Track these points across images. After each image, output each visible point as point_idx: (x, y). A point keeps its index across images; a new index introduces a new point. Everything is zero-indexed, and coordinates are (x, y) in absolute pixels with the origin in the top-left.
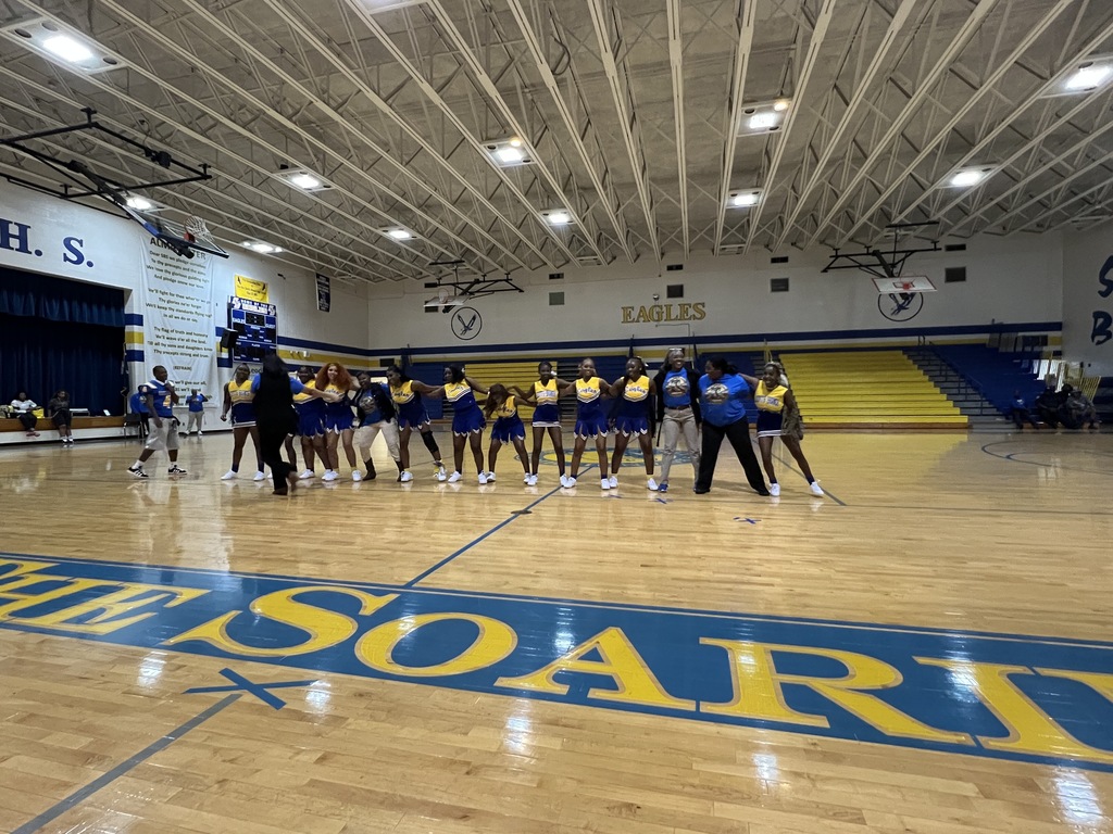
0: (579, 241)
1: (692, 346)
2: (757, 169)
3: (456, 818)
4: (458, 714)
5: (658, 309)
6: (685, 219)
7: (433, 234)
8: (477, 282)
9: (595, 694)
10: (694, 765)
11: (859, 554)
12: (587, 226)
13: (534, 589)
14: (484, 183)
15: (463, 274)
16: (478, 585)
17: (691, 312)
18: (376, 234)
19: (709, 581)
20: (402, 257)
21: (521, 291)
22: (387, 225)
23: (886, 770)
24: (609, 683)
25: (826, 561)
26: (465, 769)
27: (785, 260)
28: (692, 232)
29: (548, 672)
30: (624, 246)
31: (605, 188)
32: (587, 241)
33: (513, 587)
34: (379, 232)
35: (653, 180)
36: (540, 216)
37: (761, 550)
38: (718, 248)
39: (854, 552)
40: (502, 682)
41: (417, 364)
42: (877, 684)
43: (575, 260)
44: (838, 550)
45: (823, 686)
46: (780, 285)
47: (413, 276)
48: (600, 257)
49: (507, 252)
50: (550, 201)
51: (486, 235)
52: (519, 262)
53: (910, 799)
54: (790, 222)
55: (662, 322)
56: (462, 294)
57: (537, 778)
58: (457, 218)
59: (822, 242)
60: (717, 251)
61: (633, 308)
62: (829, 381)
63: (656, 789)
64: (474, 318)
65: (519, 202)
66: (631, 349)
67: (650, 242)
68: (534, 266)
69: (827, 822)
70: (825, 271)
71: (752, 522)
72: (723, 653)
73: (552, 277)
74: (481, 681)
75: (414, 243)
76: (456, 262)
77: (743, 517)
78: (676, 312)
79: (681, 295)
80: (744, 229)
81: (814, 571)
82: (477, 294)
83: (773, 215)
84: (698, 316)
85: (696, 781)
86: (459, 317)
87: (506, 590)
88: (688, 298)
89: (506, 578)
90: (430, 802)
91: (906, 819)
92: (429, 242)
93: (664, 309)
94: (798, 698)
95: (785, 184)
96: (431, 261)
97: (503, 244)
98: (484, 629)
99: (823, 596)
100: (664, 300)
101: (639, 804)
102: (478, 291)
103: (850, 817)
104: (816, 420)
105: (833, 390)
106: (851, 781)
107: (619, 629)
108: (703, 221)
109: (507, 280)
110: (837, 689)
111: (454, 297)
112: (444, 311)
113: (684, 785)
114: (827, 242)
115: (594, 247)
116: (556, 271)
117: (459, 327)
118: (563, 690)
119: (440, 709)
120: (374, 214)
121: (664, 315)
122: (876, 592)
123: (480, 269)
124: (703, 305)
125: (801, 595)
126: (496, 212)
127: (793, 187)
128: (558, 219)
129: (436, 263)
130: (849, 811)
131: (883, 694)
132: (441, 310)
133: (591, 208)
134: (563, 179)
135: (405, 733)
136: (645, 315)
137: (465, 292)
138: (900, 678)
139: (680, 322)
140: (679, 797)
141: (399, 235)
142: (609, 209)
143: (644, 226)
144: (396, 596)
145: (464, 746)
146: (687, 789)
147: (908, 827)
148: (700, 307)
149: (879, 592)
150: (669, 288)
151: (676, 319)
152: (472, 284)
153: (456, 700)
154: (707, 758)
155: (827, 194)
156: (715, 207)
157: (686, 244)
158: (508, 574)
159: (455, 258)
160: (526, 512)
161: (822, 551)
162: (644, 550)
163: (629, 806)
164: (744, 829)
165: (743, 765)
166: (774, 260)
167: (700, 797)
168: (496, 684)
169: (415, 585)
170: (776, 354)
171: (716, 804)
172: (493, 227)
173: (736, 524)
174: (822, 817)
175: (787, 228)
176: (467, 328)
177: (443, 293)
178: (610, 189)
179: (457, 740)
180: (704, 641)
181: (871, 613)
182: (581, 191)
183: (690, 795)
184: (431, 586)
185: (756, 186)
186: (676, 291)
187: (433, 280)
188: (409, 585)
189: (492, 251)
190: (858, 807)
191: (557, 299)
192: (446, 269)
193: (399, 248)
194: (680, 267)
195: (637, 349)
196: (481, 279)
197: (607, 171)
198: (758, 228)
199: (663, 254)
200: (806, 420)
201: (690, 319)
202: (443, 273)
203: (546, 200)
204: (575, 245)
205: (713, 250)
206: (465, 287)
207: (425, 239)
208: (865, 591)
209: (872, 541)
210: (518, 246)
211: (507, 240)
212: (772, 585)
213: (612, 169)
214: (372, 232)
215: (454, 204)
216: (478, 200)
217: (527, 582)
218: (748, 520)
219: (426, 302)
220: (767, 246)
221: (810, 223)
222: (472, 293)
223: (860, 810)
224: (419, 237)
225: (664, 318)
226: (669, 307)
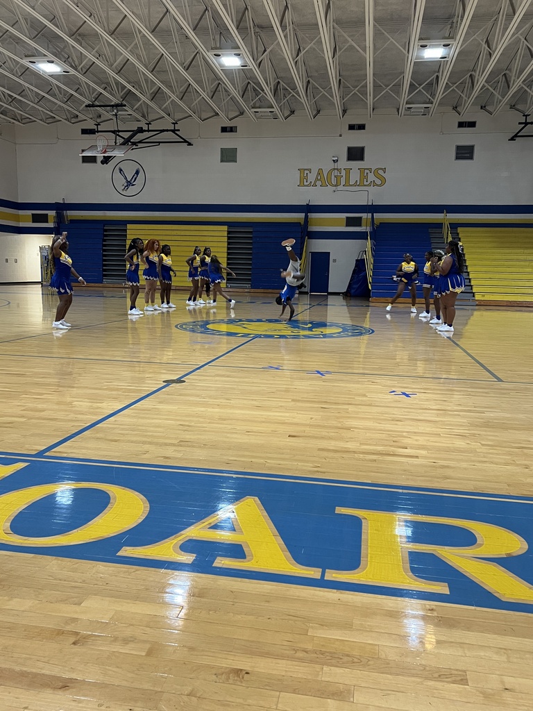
0: (255, 90)
1: (370, 215)
2: (451, 17)
3: (55, 688)
4: (74, 584)
5: (336, 173)
6: (370, 71)
7: (89, 69)
8: (141, 130)
9: (222, 562)
10: (310, 630)
11: (507, 429)
12: (263, 72)
13: (176, 458)
14: (146, 11)
15: (124, 120)
16: (117, 454)
17: (371, 177)
18: (22, 66)
19: (354, 452)
20: (54, 95)
21: (190, 144)
22: (33, 55)
23: (496, 634)
24: (237, 551)
25: (474, 435)
26: (73, 639)
27: (472, 124)
28: (377, 87)
29: (175, 541)
30: (303, 99)
31: (284, 28)
32: (263, 90)
33: (152, 455)
34: (25, 62)
35: (338, 21)
36: (210, 56)
37: (411, 423)
38: (403, 106)
39: (503, 426)
40: (127, 551)
41: (72, 221)
42: (502, 552)
43: (250, 112)
44: (487, 425)
45: (450, 555)
46: (465, 153)
47: (67, 119)
48: (276, 109)
49: (173, 97)
50: (222, 41)
51: (150, 76)
52: (186, 109)
53: (515, 660)
54: (481, 81)
55: (340, 188)
56: (123, 144)
57: (148, 646)
58: (116, 53)
59: (512, 107)
60: (402, 110)
61: (310, 170)
62: (504, 257)
63: (267, 655)
64: (137, 172)
65: (187, 37)
66: (306, 217)
67: (332, 96)
68: (204, 116)
69: (431, 683)
70: (512, 139)
71: (407, 396)
72: (357, 522)
73: (224, 130)
74: (105, 550)
75: (65, 78)
76: (117, 105)
77: (399, 391)
78: (355, 176)
79: (362, 158)
80: (431, 86)
81: (460, 443)
82: (140, 145)
83: (464, 71)
84: (378, 182)
85: (309, 647)
86: (121, 170)
87: (144, 459)
88: (369, 161)
89: (146, 447)
90: (28, 673)
91: (506, 679)
92: (84, 79)
93: (343, 173)
94: (423, 566)
95: (479, 37)
96: (87, 102)
97: (170, 87)
98: (115, 498)
99: (465, 469)
100: (344, 163)
101: (248, 669)
102: (140, 142)
103: (453, 679)
104: (488, 297)
105: (509, 266)
106: (461, 644)
107: (257, 498)
108: (388, 74)
109: (174, 131)
110: (463, 557)
111: (113, 148)
112: (103, 162)
113: (296, 651)
114: (517, 107)
115: (270, 97)
116: (228, 124)
117: (120, 181)
118: (188, 558)
119: (55, 579)
120: (18, 41)
121: (343, 180)
122: (518, 465)
123: (143, 116)
124: (384, 171)
125: (443, 467)
126: (162, 50)
127: (487, 42)
128: (231, 61)
129: (93, 106)
130: (454, 672)
131: (507, 562)
132: (99, 160)
133: (268, 51)
134: (237, 12)
135: (15, 604)
136: (322, 179)
137: (126, 142)
138: (526, 546)
139: (359, 188)
140: (289, 662)
141: (49, 68)
142: (287, 53)
143: (325, 76)
144: (27, 464)
145: (76, 616)
146: (300, 654)
147: (507, 687)
148: (381, 172)
149: (521, 465)
150: (350, 149)
151: (355, 185)
152: (135, 133)
153: (74, 570)
154: (323, 624)
155: (522, 52)
156: (403, 59)
157: (370, 100)
158: (150, 443)
159: (115, 101)
160: (179, 381)
161: (472, 425)
162: (296, 421)
163: (238, 672)
164: (349, 691)
165: (358, 630)
166: (461, 125)
167: (311, 661)
168: (119, 554)
169: (47, 454)
170: (454, 226)
171: (325, 668)
172: (157, 66)
173: (391, 397)
174: (427, 678)
175: (478, 88)
176: (129, 184)
177: (101, 141)
178: (290, 28)
179: (68, 610)
180: (340, 510)
181: (508, 485)
182: (257, 30)
183: (301, 660)
184: (65, 455)
185: (447, 38)
186: (356, 154)
187: (90, 125)
188: (40, 454)
189: (156, 95)
190: (464, 668)
191: (229, 156)
192: (106, 114)
193: (49, 83)
194: (362, 127)
195: (313, 216)
196: (145, 128)
197: (287, 6)
198: (447, 86)
199: (345, 111)
200: (478, 297)
201: (369, 185)
202: (102, 119)
203: (217, 37)
204: (250, 93)
205: (398, 110)
206: (126, 135)
207: (79, 76)
208: (507, 464)
209: (521, 416)
210: (186, 92)
211: (174, 84)
212: (417, 457)
213: (292, 5)
214: (18, 63)
215: (112, 34)
216: (140, 32)
217: (170, 452)
218: (404, 394)
219: (83, 151)
220: (455, 108)
221: (502, 84)
222: (134, 144)
223: (465, 671)
224: (73, 72)
225: (343, 183)
226: (348, 171)
